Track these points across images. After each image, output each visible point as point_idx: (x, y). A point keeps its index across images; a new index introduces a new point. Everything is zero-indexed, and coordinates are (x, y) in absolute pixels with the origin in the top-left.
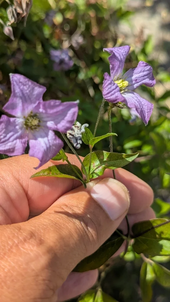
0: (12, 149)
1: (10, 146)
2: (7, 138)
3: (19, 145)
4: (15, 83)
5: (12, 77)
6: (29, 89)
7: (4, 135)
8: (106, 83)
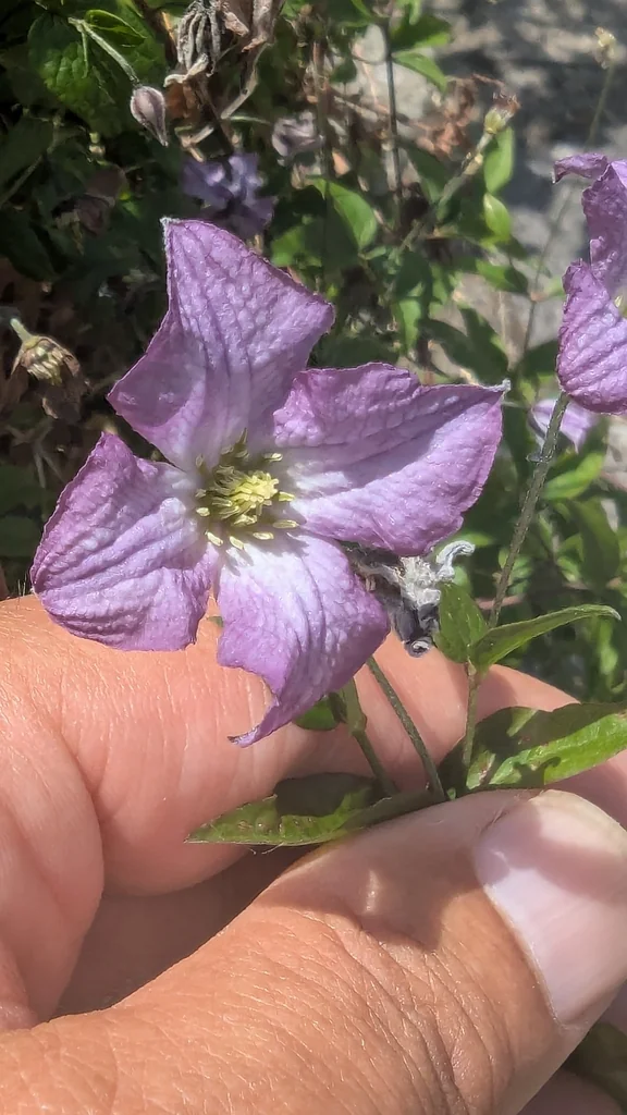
0: (132, 612)
1: (128, 596)
2: (111, 553)
3: (167, 592)
4: (182, 266)
5: (171, 235)
6: (253, 304)
7: (102, 534)
8: (579, 310)
